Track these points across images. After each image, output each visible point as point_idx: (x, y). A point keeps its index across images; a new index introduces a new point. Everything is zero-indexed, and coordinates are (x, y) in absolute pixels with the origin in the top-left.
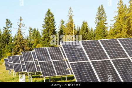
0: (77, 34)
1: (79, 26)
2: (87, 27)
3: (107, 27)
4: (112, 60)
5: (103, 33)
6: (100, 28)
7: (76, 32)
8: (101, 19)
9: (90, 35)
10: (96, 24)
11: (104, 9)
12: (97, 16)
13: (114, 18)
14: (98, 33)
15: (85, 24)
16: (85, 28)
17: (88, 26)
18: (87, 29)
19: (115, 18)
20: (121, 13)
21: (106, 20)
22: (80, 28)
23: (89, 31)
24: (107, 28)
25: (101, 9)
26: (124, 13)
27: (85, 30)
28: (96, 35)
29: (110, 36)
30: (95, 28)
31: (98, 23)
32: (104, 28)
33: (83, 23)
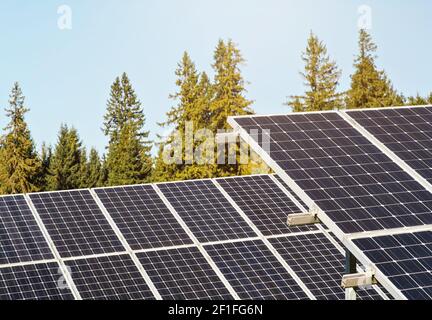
0: (41, 170)
1: (47, 145)
2: (78, 148)
3: (148, 145)
4: (137, 255)
5: (133, 167)
6: (124, 150)
7: (39, 164)
8: (125, 120)
9: (89, 173)
10: (109, 138)
11: (132, 88)
12: (110, 109)
13: (169, 115)
14: (115, 167)
15: (68, 139)
16: (69, 150)
17: (80, 145)
18: (77, 154)
19: (172, 118)
20: (191, 100)
21: (141, 123)
22: (53, 152)
23: (85, 159)
24: (149, 149)
25: (122, 89)
26: (200, 100)
27: (70, 157)
28: (111, 174)
29: (161, 175)
30: (107, 151)
31: (115, 133)
32: (137, 150)
33: (64, 133)
